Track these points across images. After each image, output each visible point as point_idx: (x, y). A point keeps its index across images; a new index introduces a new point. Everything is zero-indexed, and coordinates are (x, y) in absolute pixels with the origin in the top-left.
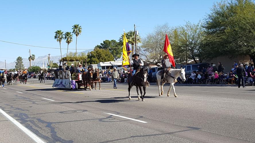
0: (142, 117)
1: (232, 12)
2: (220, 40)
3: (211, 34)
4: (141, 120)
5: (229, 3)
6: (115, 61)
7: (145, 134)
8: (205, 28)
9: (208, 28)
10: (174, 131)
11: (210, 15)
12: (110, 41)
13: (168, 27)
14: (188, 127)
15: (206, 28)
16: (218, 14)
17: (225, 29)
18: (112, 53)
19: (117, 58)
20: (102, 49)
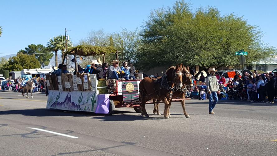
0: (72, 132)
1: (170, 20)
2: (158, 50)
3: (149, 43)
4: (71, 135)
5: (167, 12)
6: (41, 68)
7: (75, 151)
8: (142, 37)
9: (145, 36)
10: (107, 147)
11: (148, 23)
12: (37, 45)
13: (103, 32)
14: (122, 142)
15: (143, 36)
16: (156, 22)
17: (162, 38)
18: (39, 59)
19: (44, 65)
20: (26, 55)
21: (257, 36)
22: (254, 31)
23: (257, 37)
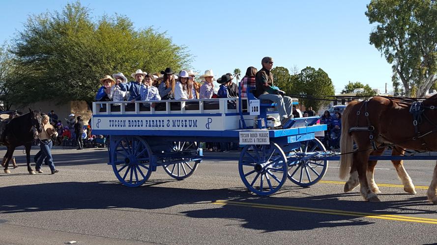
2: (40, 75)
3: (25, 65)
5: (54, 18)
8: (14, 55)
9: (20, 54)
11: (24, 34)
15: (16, 53)
16: (37, 33)
17: (48, 58)
21: (186, 60)
22: (182, 54)
23: (186, 62)
